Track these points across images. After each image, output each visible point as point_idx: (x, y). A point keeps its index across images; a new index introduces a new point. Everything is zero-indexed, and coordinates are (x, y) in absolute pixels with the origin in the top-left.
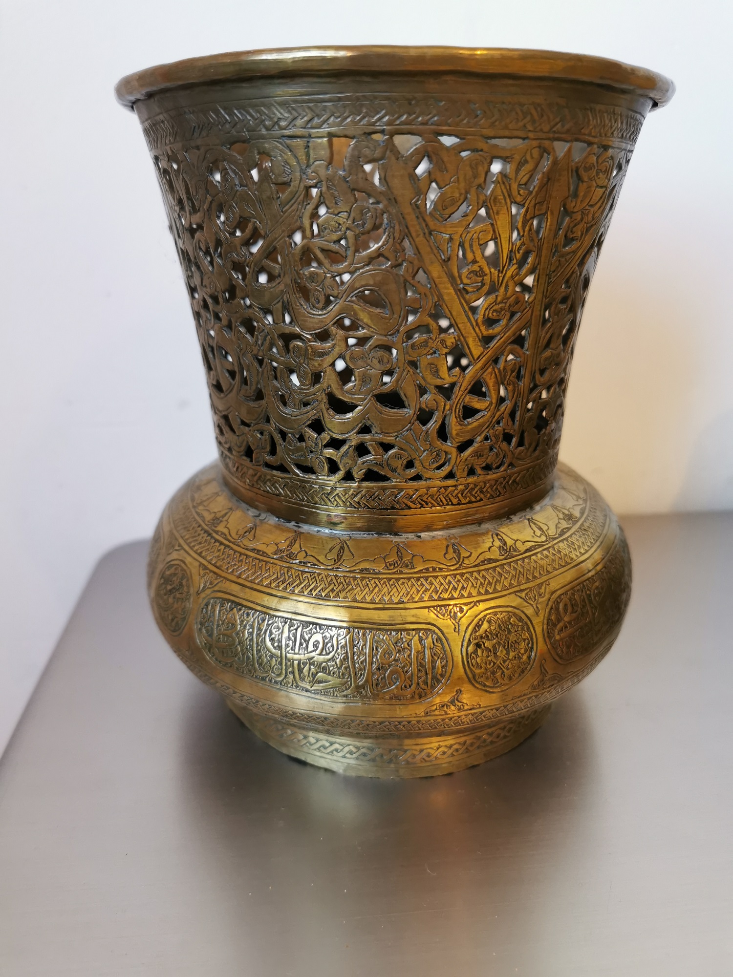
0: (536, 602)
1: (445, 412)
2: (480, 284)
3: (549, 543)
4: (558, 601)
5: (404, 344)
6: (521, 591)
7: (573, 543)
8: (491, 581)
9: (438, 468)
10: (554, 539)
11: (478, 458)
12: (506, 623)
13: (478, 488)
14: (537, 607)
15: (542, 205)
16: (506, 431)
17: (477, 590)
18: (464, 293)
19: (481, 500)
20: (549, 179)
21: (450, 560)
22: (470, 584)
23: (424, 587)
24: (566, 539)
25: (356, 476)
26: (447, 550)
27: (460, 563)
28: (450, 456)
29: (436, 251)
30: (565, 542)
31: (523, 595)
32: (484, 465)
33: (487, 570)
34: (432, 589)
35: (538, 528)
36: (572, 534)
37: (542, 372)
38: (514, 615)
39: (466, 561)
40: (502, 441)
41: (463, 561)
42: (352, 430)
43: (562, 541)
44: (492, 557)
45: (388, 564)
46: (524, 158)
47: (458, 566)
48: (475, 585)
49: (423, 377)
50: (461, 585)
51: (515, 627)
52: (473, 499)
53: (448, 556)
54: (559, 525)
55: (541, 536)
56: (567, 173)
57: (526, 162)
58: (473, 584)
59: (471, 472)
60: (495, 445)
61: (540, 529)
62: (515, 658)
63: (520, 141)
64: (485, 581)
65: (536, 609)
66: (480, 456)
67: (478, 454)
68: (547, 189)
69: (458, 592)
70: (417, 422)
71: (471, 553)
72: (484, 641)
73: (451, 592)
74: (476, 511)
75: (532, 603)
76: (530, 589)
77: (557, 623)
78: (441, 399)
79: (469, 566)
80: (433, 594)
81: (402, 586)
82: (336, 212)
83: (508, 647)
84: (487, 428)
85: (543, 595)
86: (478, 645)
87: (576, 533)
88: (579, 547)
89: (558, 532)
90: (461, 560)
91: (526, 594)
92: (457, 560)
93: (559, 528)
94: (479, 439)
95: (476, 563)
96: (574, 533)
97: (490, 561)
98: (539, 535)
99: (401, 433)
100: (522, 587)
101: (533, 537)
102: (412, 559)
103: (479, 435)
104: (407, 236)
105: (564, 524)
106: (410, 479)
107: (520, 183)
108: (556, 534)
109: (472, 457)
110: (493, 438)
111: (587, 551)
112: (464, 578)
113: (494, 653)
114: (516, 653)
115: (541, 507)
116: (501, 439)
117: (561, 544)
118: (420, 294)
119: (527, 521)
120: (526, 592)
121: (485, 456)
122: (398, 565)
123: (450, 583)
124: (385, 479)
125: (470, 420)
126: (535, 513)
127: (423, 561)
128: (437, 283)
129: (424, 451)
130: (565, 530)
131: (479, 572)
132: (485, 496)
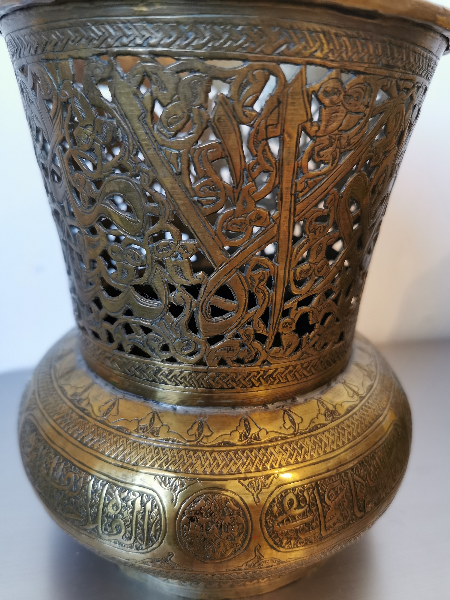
0: (257, 492)
1: (192, 309)
2: (215, 198)
3: (295, 436)
4: (282, 495)
5: (150, 246)
6: (246, 478)
7: (321, 441)
8: (220, 463)
9: (191, 355)
10: (302, 434)
11: (228, 352)
12: (221, 505)
13: (230, 377)
14: (258, 497)
15: (276, 127)
16: (258, 332)
17: (203, 469)
18: (199, 204)
19: (233, 388)
20: (279, 102)
21: (191, 435)
22: (199, 462)
23: (159, 456)
24: (316, 436)
25: (125, 348)
26: (192, 427)
27: (198, 440)
28: (199, 346)
29: (167, 165)
30: (313, 438)
31: (246, 482)
32: (235, 358)
33: (220, 452)
34: (165, 458)
35: (290, 420)
36: (325, 431)
37: (299, 284)
38: (231, 500)
39: (205, 440)
40: (253, 340)
41: (202, 439)
42: (120, 311)
43: (310, 437)
44: (231, 441)
45: (140, 427)
46: (246, 80)
47: (195, 442)
48: (203, 463)
49: (170, 276)
50: (190, 461)
51: (231, 511)
52: (225, 386)
53: (191, 432)
54: (315, 420)
55: (289, 428)
56: (302, 97)
57: (248, 83)
58: (201, 462)
59: (222, 362)
60: (246, 343)
61: (293, 422)
62: (227, 538)
63: (240, 63)
64: (214, 462)
65: (256, 498)
66: (230, 350)
67: (228, 349)
68: (279, 112)
69: (185, 467)
70: (169, 314)
71: (213, 433)
72: (198, 517)
73: (179, 466)
74: (229, 396)
75: (253, 492)
76: (256, 478)
77: (277, 515)
78: (188, 296)
79: (206, 445)
80: (164, 464)
81: (142, 450)
82: (84, 125)
83: (221, 527)
84: (236, 327)
85: (267, 486)
86: (191, 519)
87: (331, 430)
88: (326, 445)
89: (311, 427)
90: (201, 438)
91: (250, 483)
92: (197, 437)
93: (314, 423)
94: (228, 335)
95: (213, 443)
96: (328, 431)
97: (227, 444)
98: (287, 427)
99: (155, 321)
100: (249, 475)
101: (281, 428)
102: (160, 428)
103: (229, 332)
104: (140, 149)
105: (322, 420)
106: (167, 360)
107: (245, 104)
108: (307, 429)
109: (222, 350)
110: (243, 337)
111: (333, 450)
112: (196, 455)
113: (206, 530)
114: (229, 534)
115: (306, 400)
116: (252, 339)
117: (307, 440)
118: (158, 203)
119: (283, 412)
120: (250, 480)
121: (235, 351)
122: (147, 430)
123: (182, 456)
124: (147, 356)
125: (218, 318)
126: (295, 405)
127: (168, 432)
128: (171, 193)
129: (176, 339)
130: (319, 426)
131: (211, 453)
132: (238, 385)
